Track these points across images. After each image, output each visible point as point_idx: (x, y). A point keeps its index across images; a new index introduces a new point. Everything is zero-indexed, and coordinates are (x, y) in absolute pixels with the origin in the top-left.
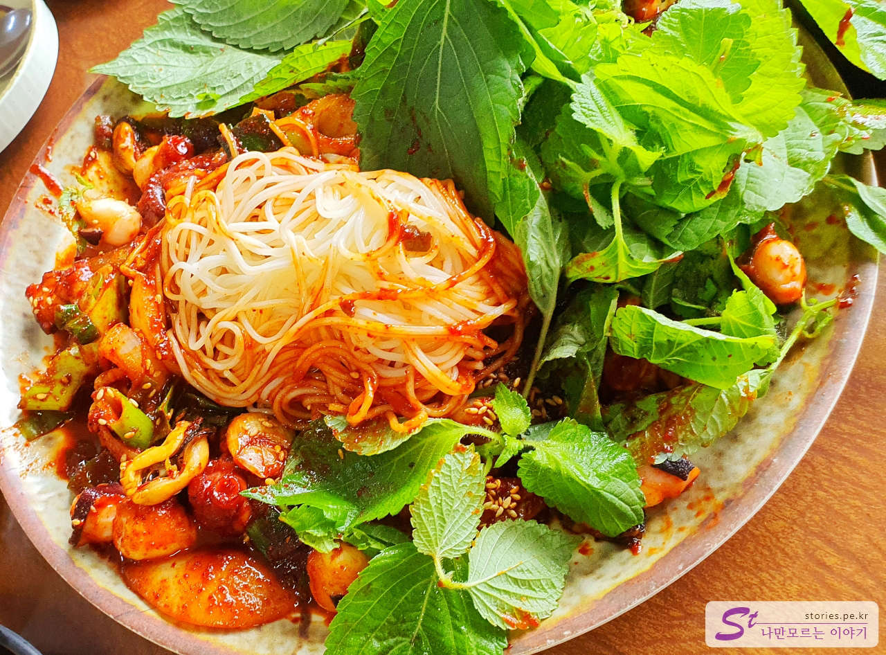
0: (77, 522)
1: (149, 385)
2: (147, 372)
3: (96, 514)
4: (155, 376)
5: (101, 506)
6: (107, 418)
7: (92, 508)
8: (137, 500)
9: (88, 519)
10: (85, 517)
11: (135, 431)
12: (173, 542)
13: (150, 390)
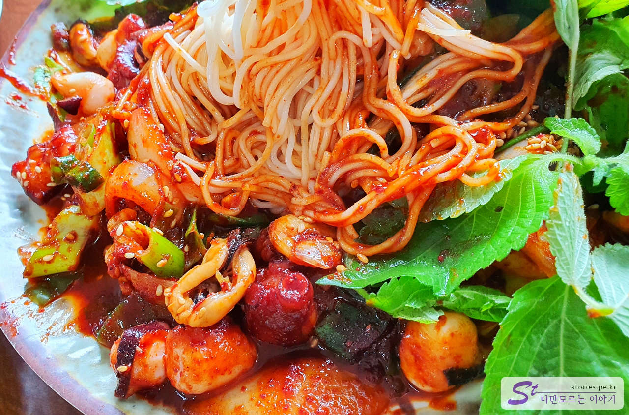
0: (123, 368)
1: (171, 212)
2: (166, 199)
3: (143, 355)
4: (174, 203)
5: (146, 345)
6: (133, 250)
7: (138, 348)
8: (193, 323)
9: (136, 363)
10: (132, 361)
11: (167, 258)
12: (237, 364)
13: (172, 218)
